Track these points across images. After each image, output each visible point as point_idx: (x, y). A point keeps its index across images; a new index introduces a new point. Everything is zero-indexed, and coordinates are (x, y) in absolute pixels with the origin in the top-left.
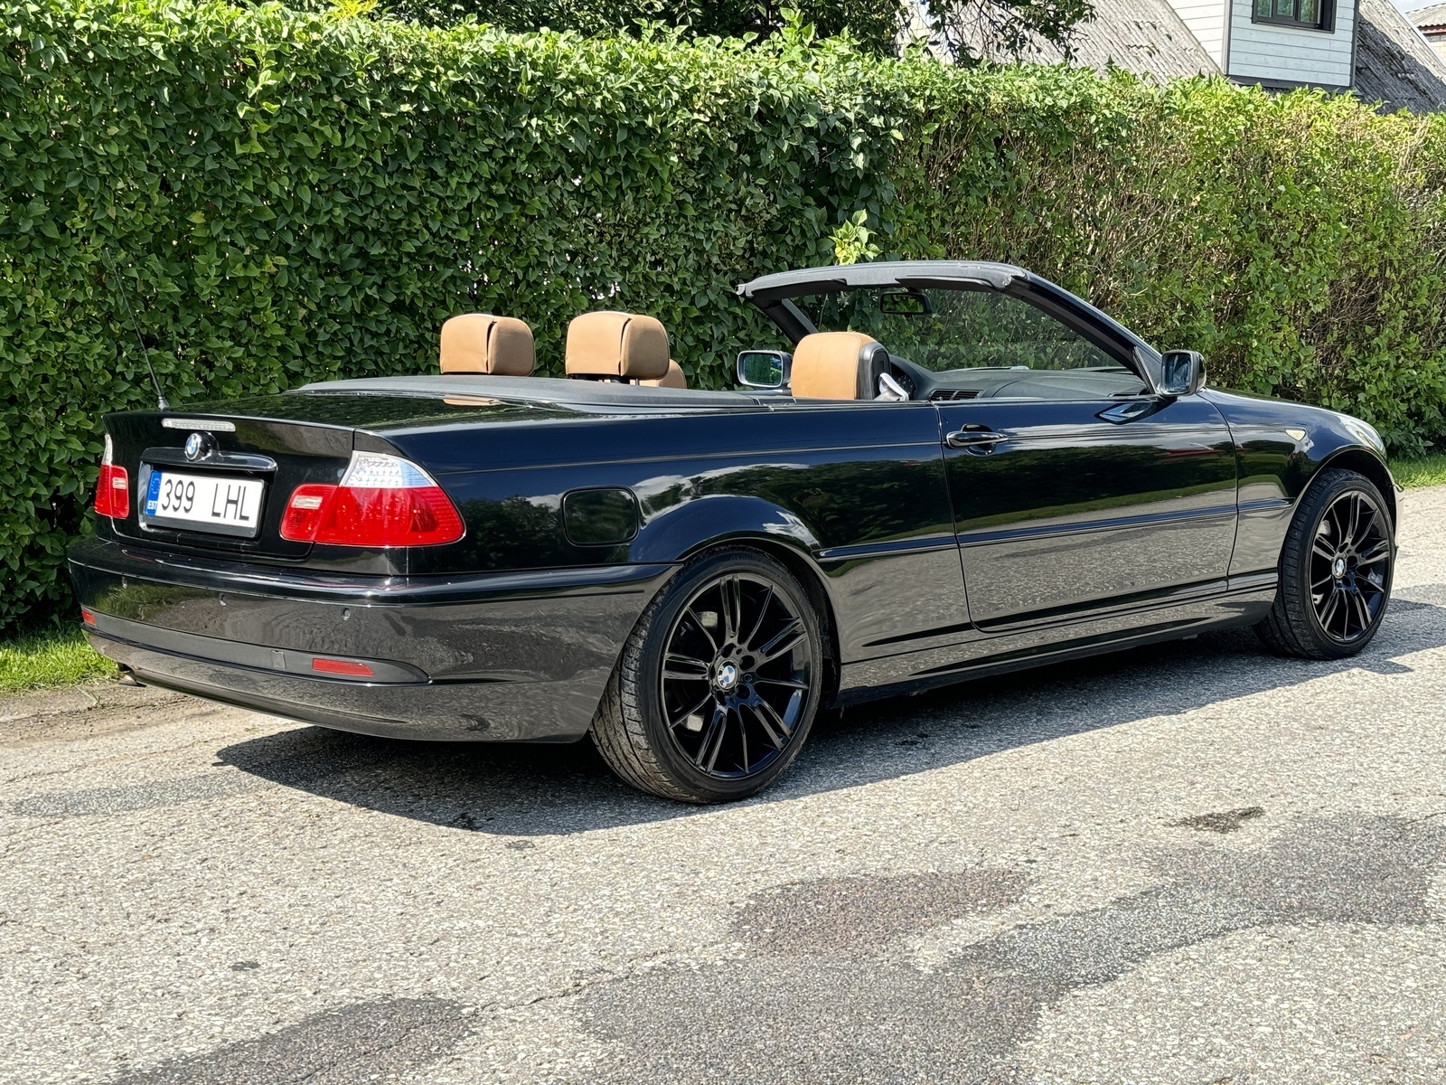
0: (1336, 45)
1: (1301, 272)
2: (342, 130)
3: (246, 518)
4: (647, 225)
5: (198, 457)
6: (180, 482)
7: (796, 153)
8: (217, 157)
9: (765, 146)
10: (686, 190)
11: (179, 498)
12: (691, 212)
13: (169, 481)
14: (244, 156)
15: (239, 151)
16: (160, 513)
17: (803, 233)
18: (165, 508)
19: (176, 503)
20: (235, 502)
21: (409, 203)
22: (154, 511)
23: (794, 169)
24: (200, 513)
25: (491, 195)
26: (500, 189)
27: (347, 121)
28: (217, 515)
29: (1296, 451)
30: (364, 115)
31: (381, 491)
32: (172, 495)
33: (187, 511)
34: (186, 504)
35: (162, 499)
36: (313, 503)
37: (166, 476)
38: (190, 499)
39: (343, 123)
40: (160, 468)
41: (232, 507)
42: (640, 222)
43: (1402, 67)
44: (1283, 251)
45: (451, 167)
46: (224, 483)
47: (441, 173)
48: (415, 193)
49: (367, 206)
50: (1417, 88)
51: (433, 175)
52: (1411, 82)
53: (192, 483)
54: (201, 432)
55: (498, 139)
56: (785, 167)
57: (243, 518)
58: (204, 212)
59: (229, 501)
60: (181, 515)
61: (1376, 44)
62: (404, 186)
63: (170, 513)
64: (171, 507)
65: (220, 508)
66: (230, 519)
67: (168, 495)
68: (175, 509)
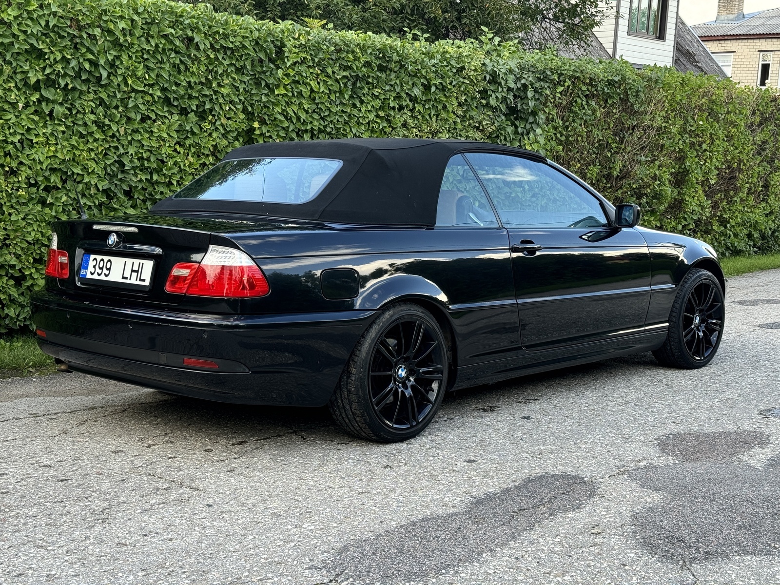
0: (667, 48)
1: (707, 164)
2: (318, 83)
3: (144, 280)
4: (441, 132)
5: (114, 247)
6: (102, 260)
7: (505, 99)
8: (266, 95)
9: (491, 96)
10: (457, 116)
11: (102, 269)
12: (460, 127)
13: (95, 259)
14: (278, 95)
15: (276, 93)
16: (89, 276)
17: (505, 139)
18: (92, 274)
19: (100, 271)
20: (137, 271)
21: (345, 120)
22: (86, 275)
23: (503, 107)
24: (115, 276)
25: (377, 116)
26: (382, 114)
27: (320, 79)
28: (126, 278)
29: (680, 259)
30: (328, 76)
31: (223, 267)
32: (97, 267)
33: (106, 276)
34: (105, 271)
35: (91, 268)
36: (185, 272)
37: (92, 257)
38: (109, 269)
39: (319, 80)
40: (89, 251)
41: (134, 274)
42: (438, 131)
43: (695, 59)
44: (700, 154)
45: (362, 102)
46: (129, 261)
47: (358, 106)
48: (347, 114)
49: (327, 120)
50: (702, 71)
51: (354, 106)
52: (699, 67)
53: (109, 261)
54: (116, 232)
55: (382, 89)
56: (499, 106)
57: (141, 280)
58: (259, 121)
59: (133, 271)
60: (102, 277)
61: (682, 47)
62: (343, 111)
63: (95, 277)
64: (96, 273)
65: (127, 274)
66: (133, 281)
67: (94, 267)
68: (99, 275)
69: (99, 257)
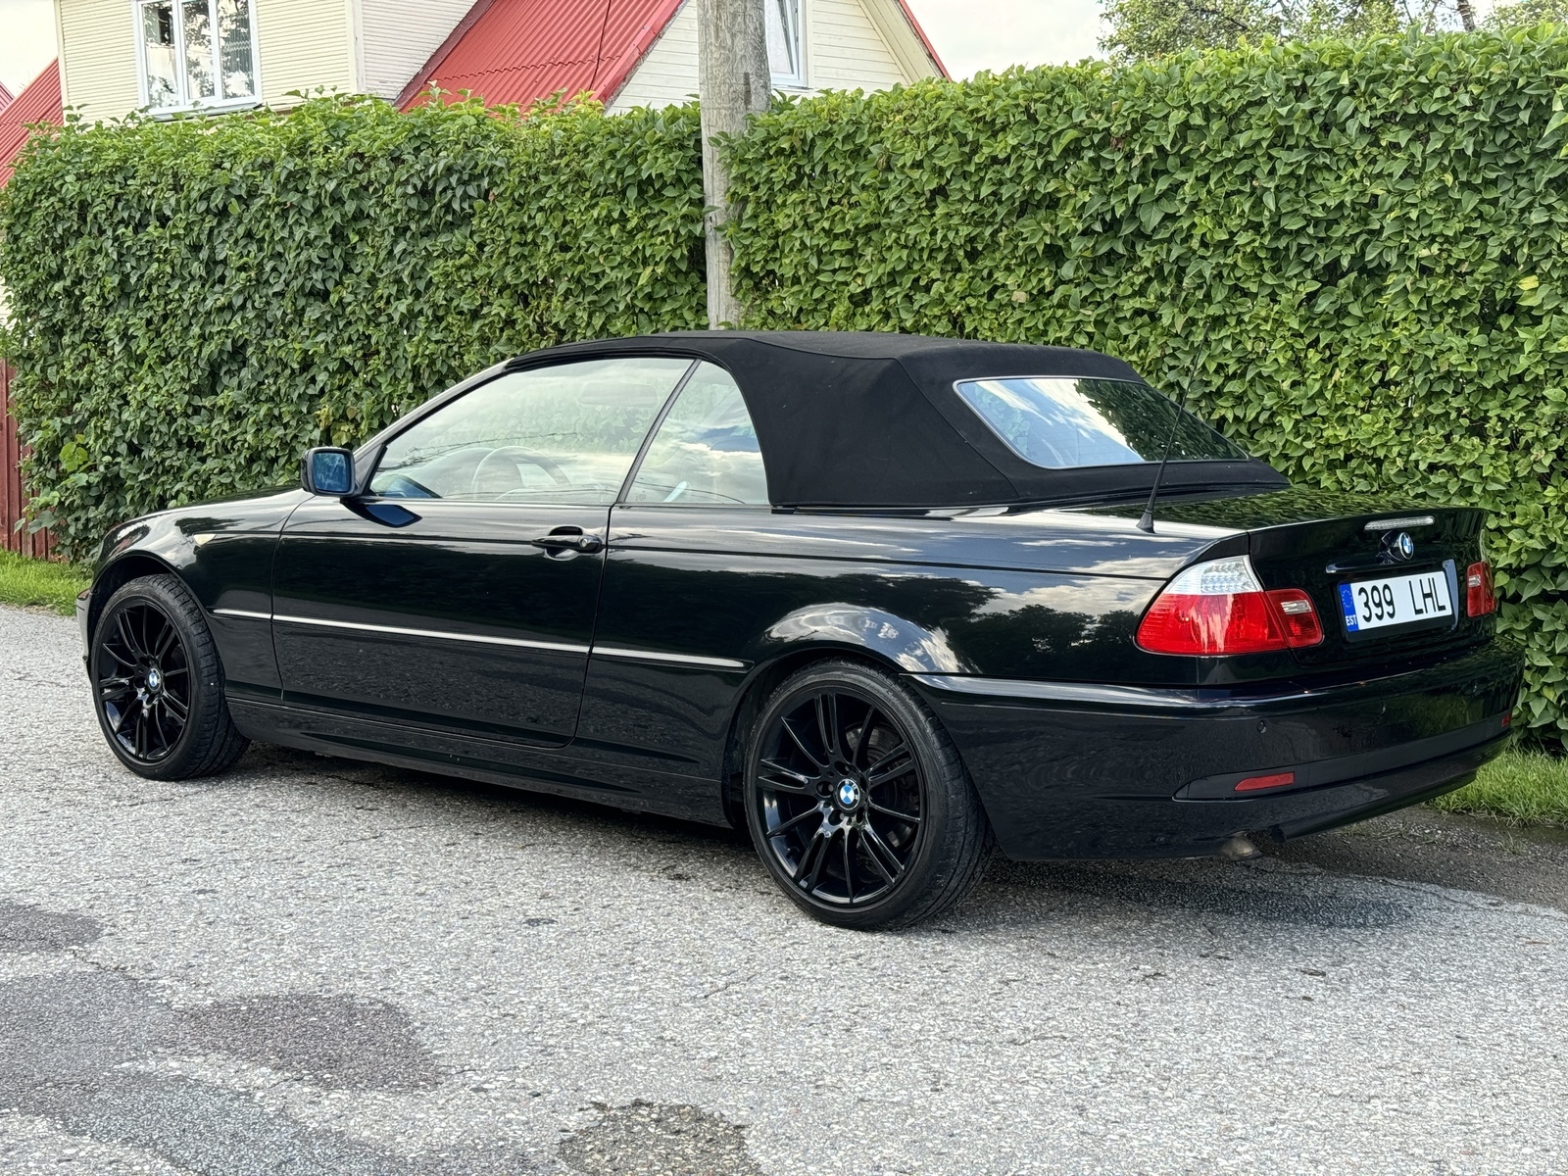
3: (1444, 608)
6: (1375, 588)
11: (1379, 605)
13: (1362, 590)
16: (1363, 625)
18: (1368, 619)
19: (1378, 611)
20: (1430, 595)
22: (1356, 626)
24: (1405, 615)
28: (1419, 611)
32: (1371, 604)
33: (1391, 616)
34: (1388, 609)
35: (1361, 611)
37: (1355, 587)
38: (1391, 603)
41: (1429, 600)
46: (1415, 578)
53: (1386, 587)
57: (1441, 608)
59: (1426, 596)
60: (1387, 621)
63: (1375, 623)
64: (1374, 617)
65: (1420, 605)
66: (1432, 614)
67: (1366, 605)
68: (1380, 617)
69: (1368, 585)
